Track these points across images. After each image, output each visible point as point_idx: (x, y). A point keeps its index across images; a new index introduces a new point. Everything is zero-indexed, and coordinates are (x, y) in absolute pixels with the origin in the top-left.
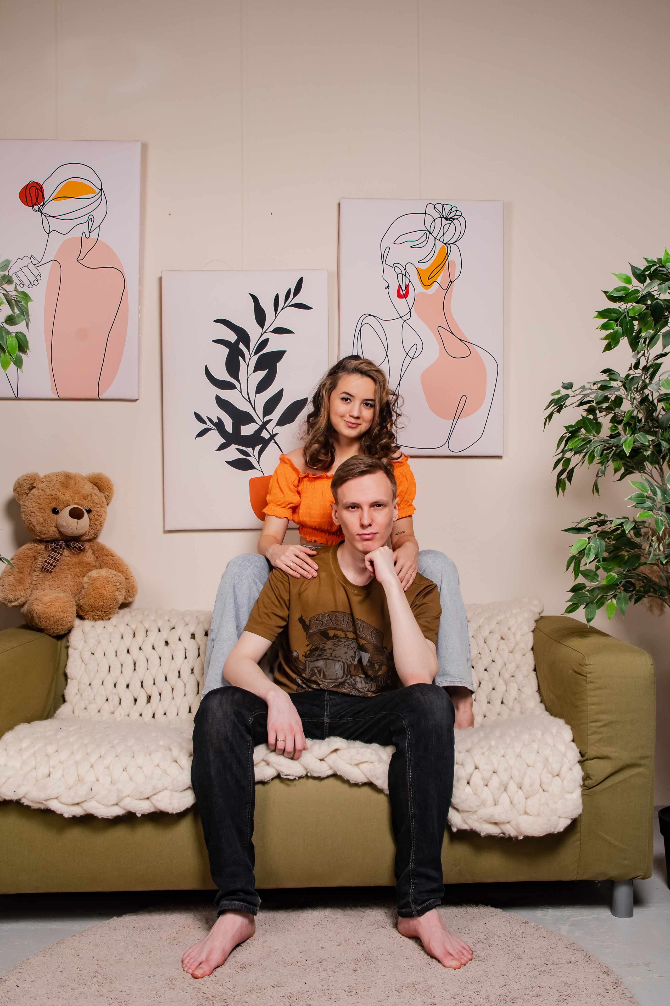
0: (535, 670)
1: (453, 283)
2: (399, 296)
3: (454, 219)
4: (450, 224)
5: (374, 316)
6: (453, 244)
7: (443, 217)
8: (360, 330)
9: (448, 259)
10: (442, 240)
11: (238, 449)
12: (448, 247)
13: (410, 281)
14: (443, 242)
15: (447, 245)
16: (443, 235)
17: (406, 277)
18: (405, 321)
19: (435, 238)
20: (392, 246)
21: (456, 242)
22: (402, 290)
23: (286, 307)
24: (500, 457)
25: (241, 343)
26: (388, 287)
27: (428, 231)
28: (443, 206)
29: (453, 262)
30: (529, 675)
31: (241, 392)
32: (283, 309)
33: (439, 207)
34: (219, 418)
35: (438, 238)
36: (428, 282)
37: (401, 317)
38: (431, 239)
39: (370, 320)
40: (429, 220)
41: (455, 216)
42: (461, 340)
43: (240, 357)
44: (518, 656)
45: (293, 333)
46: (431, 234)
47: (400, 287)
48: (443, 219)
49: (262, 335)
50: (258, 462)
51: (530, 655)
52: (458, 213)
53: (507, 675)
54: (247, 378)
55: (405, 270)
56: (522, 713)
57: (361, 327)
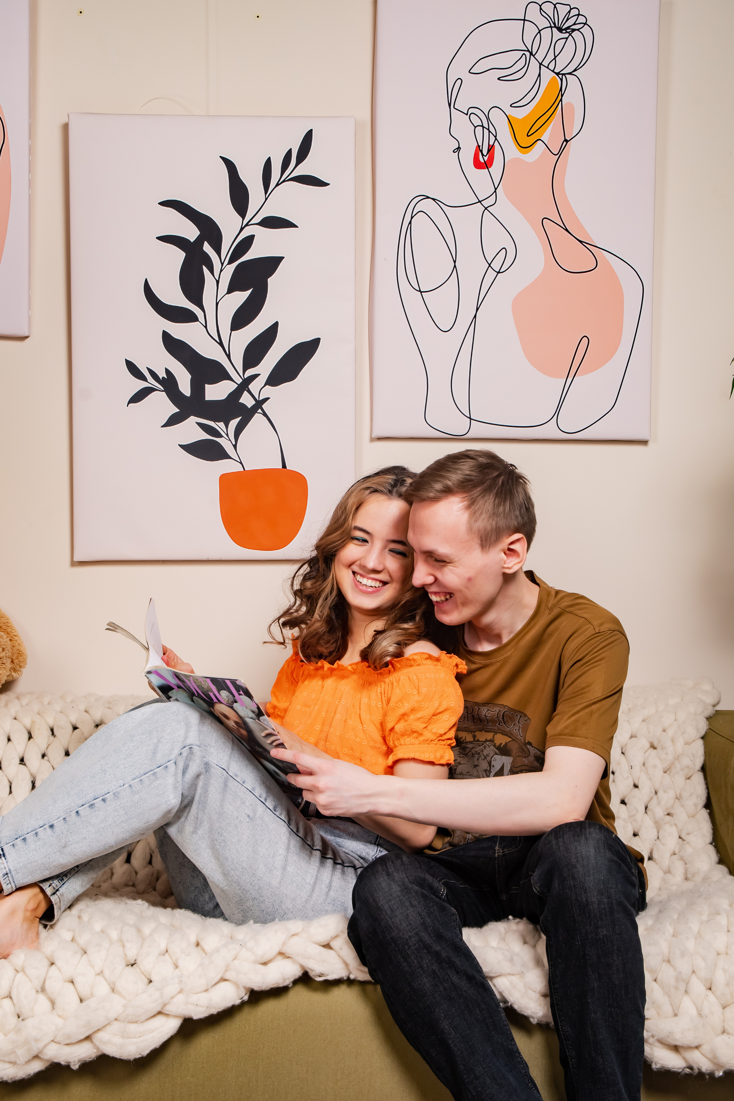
0: (708, 805)
1: (571, 143)
2: (478, 165)
3: (574, 30)
4: (567, 38)
5: (434, 199)
6: (570, 74)
7: (555, 27)
8: (410, 223)
9: (561, 100)
10: (551, 67)
11: (199, 424)
12: (561, 80)
13: (496, 139)
14: (553, 71)
15: (560, 76)
16: (555, 59)
17: (490, 132)
18: (486, 208)
19: (541, 64)
20: (467, 78)
21: (575, 70)
22: (483, 155)
23: (284, 181)
24: (644, 442)
25: (206, 243)
26: (459, 148)
27: (528, 51)
28: (555, 7)
29: (571, 105)
30: (696, 814)
31: (206, 327)
32: (278, 185)
33: (548, 8)
34: (167, 371)
35: (545, 63)
36: (526, 141)
37: (480, 202)
38: (534, 65)
39: (426, 205)
40: (531, 31)
41: (574, 24)
42: (581, 242)
43: (204, 268)
44: (679, 780)
45: (296, 227)
46: (534, 56)
47: (479, 149)
48: (554, 29)
49: (242, 229)
50: (235, 446)
51: (699, 778)
52: (581, 19)
53: (659, 812)
54: (217, 304)
55: (488, 119)
56: (686, 879)
57: (412, 218)
